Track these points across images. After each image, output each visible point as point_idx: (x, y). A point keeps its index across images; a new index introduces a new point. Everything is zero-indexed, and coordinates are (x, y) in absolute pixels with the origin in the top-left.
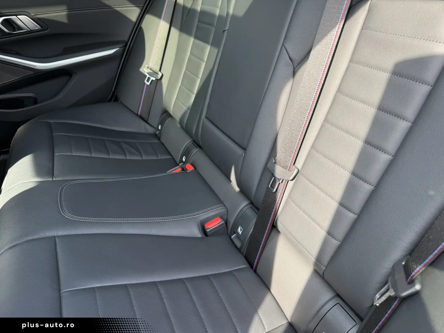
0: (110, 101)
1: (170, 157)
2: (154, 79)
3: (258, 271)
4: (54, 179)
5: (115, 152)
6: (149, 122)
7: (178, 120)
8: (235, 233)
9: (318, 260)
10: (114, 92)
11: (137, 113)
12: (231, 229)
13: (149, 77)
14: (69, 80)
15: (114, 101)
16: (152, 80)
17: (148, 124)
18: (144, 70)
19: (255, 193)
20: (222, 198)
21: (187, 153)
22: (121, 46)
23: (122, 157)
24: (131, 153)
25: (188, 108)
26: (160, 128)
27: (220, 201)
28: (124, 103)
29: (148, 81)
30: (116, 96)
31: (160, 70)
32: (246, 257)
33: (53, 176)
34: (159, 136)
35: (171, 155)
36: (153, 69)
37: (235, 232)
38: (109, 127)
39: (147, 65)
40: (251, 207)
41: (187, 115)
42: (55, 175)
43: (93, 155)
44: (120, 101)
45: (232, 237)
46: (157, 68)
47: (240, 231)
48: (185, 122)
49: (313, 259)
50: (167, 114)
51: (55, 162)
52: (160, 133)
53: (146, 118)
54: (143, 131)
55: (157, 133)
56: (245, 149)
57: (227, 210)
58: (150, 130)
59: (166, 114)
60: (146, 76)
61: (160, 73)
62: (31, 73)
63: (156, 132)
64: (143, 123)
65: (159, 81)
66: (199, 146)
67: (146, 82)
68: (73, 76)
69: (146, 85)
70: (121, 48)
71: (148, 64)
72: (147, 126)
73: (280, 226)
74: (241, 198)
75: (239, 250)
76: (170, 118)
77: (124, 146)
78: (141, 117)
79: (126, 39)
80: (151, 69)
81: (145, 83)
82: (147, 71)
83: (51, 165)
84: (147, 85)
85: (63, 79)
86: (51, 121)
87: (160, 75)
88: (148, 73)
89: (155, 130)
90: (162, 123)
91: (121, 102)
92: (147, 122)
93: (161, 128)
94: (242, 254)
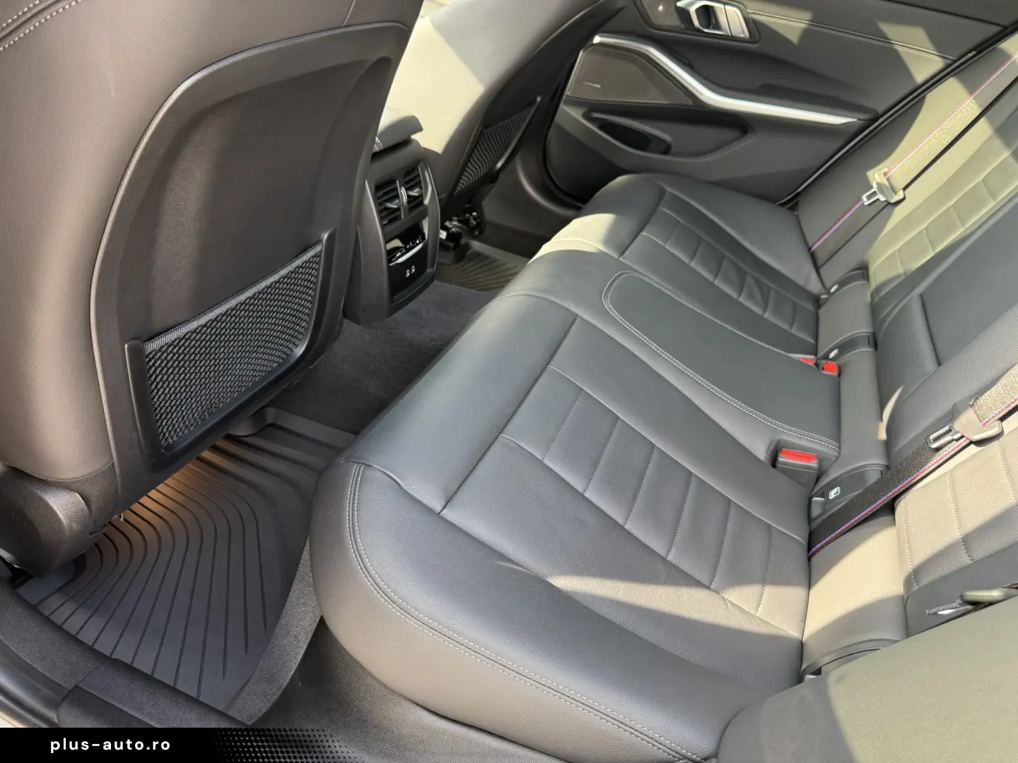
0: (782, 205)
1: (812, 341)
2: (883, 199)
3: (814, 559)
4: (620, 259)
5: (727, 280)
6: (822, 271)
7: (873, 285)
8: (823, 497)
9: (916, 573)
10: (798, 195)
11: (810, 244)
12: (821, 489)
13: (875, 192)
14: (738, 139)
15: (789, 209)
16: (878, 199)
17: (819, 274)
18: (876, 176)
19: (905, 446)
20: (845, 434)
21: (845, 347)
22: (863, 116)
23: (734, 294)
24: (751, 296)
25: (905, 273)
26: (833, 290)
27: (837, 437)
28: (801, 218)
29: (869, 198)
30: (797, 204)
31: (905, 188)
32: (810, 535)
33: (622, 253)
34: (821, 302)
35: (816, 337)
36: (892, 181)
37: (824, 494)
38: (747, 245)
39: (886, 170)
40: (881, 471)
41: (894, 284)
42: (625, 255)
43: (693, 264)
44: (796, 213)
45: (816, 499)
46: (900, 182)
47: (833, 494)
48: (882, 294)
49: (909, 568)
50: (863, 273)
51: (636, 241)
52: (826, 300)
53: (820, 262)
54: (801, 282)
55: (823, 297)
56: (939, 364)
57: (837, 458)
58: (814, 286)
59: (863, 271)
60: (872, 187)
61: (901, 192)
62: (690, 102)
63: (822, 294)
64: (809, 267)
65: (889, 206)
66: (876, 346)
67: (864, 197)
68: (748, 136)
69: (860, 203)
70: (861, 122)
71: (888, 168)
72: (814, 276)
73: (901, 507)
74: (880, 450)
75: (810, 519)
76: (865, 282)
77: (750, 281)
78: (813, 257)
79: (881, 109)
80: (888, 180)
81: (860, 199)
82: (879, 181)
83: (627, 242)
84: (863, 204)
85: (728, 134)
86: (669, 189)
87: (900, 195)
88: (878, 184)
89: (823, 291)
90: (842, 283)
91: (797, 216)
92: (817, 268)
93: (836, 290)
94: (810, 528)
